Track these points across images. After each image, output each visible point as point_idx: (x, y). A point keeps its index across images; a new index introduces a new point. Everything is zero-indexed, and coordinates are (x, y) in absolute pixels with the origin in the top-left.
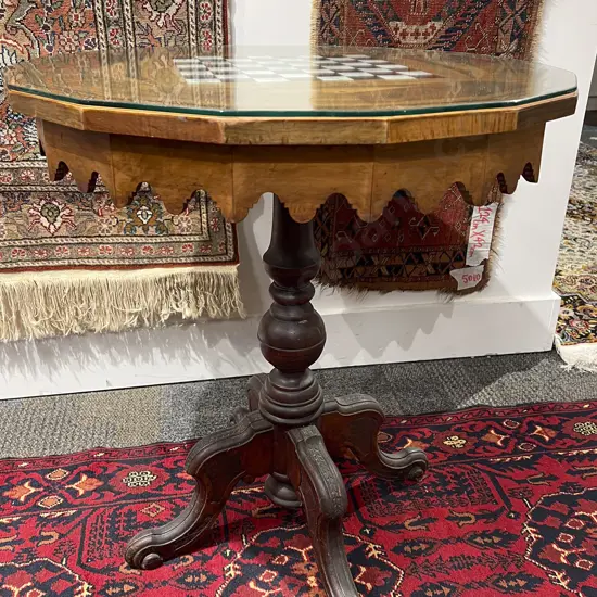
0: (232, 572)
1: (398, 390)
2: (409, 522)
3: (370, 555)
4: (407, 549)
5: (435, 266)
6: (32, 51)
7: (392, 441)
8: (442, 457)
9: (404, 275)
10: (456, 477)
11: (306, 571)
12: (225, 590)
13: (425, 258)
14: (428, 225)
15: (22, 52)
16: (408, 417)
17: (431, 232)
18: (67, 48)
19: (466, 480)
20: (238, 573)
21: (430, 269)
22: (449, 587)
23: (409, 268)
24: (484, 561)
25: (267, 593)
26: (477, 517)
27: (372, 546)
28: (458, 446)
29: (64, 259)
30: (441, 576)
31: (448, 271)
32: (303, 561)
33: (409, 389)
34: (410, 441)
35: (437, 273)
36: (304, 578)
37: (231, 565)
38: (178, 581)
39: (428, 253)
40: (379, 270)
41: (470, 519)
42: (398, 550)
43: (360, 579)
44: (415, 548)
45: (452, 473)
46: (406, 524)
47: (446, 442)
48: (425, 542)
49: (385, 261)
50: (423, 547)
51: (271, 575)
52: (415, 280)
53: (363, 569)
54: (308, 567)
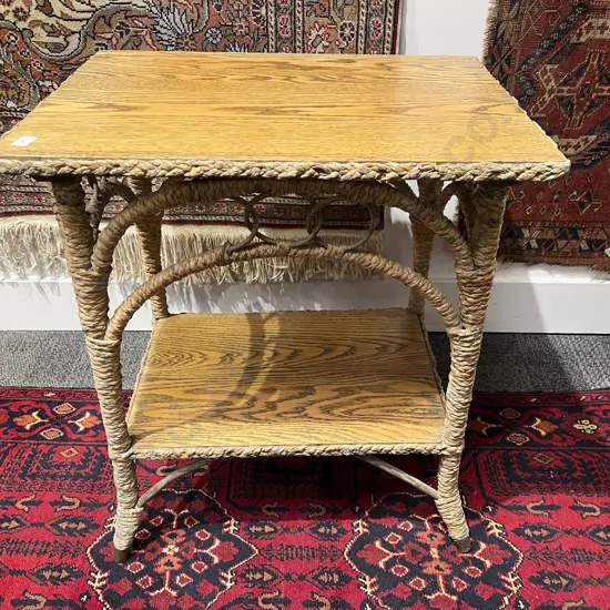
0: (360, 528)
1: (531, 363)
2: (531, 505)
3: (491, 532)
4: (528, 531)
5: (589, 242)
6: (201, 10)
7: (519, 419)
8: (570, 441)
9: (555, 249)
10: (583, 465)
11: (429, 541)
12: (353, 545)
13: (581, 233)
14: (590, 201)
15: (192, 12)
16: (538, 394)
17: (593, 207)
18: (236, 7)
19: (594, 469)
20: (365, 530)
21: (584, 245)
22: (567, 578)
23: (562, 243)
24: (605, 558)
25: (391, 555)
26: (603, 511)
27: (493, 524)
28: (589, 432)
29: (221, 215)
30: (560, 566)
31: (603, 249)
32: (425, 530)
33: (541, 363)
34: (539, 421)
35: (591, 250)
36: (427, 547)
37: (360, 521)
38: (312, 530)
39: (584, 229)
40: (529, 244)
41: (595, 511)
42: (519, 532)
43: (480, 555)
44: (537, 533)
45: (580, 459)
46: (529, 506)
47: (576, 426)
48: (546, 529)
49: (536, 234)
50: (545, 533)
51: (395, 539)
52: (565, 256)
53: (483, 546)
54: (431, 536)
